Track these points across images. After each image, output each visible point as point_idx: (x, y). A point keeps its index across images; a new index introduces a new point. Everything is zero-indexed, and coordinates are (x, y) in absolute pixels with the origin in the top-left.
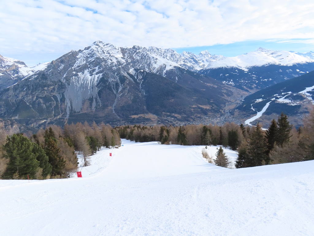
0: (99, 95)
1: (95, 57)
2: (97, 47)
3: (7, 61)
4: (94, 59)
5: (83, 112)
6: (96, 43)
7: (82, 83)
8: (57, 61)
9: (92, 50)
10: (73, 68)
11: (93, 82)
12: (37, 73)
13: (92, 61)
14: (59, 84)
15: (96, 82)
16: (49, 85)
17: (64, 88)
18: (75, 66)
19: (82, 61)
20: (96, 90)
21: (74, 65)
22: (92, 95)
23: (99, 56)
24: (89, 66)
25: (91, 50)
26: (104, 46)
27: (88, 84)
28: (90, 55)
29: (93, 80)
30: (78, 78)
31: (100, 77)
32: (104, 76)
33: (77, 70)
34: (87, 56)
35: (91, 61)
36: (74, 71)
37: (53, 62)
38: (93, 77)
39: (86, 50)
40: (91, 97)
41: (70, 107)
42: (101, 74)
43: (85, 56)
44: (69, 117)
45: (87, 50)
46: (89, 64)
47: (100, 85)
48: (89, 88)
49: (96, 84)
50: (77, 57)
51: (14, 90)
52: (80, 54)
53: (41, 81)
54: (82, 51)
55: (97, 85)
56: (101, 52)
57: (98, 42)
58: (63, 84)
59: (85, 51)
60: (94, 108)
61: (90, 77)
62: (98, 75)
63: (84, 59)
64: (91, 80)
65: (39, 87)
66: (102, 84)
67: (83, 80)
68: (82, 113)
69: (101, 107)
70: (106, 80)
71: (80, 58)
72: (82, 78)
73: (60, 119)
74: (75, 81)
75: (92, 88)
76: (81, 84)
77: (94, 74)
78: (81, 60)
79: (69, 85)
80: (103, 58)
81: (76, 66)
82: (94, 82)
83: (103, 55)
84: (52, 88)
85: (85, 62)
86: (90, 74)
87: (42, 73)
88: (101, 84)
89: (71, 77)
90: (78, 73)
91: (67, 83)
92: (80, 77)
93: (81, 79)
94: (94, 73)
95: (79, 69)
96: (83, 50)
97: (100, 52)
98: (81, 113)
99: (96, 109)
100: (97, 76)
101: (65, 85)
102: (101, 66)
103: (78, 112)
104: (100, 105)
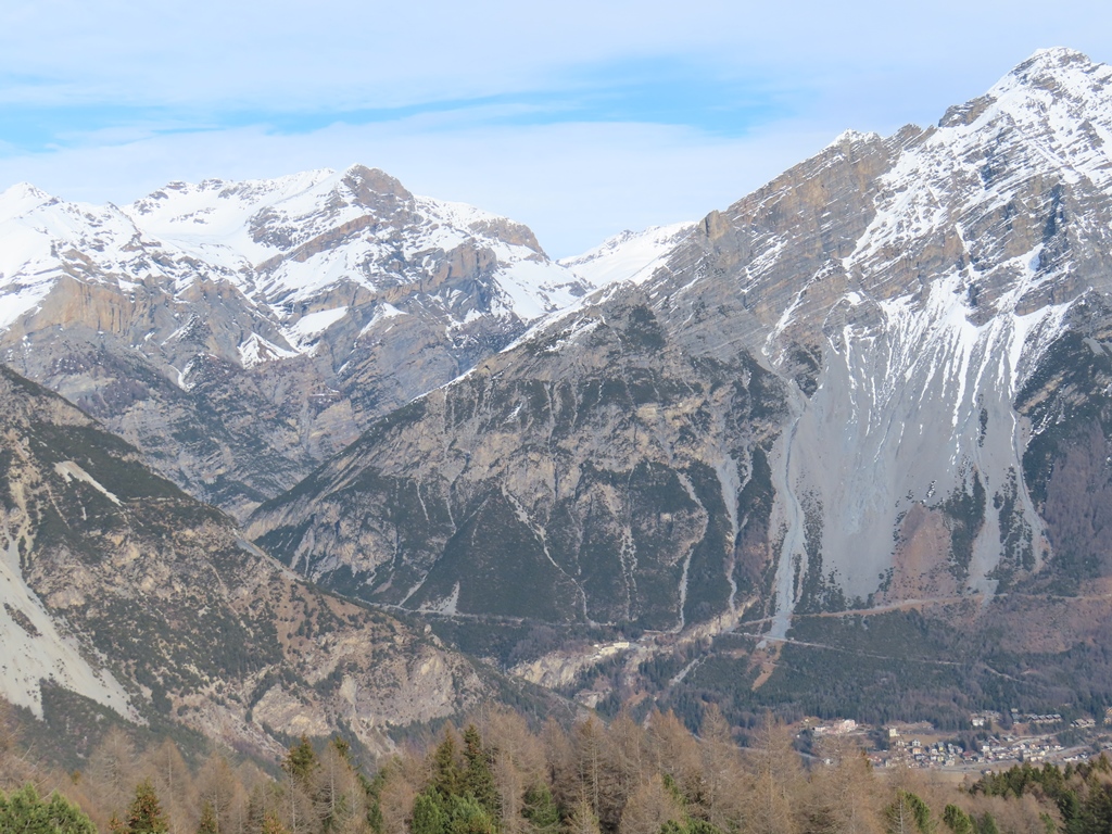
0: (1030, 477)
1: (1023, 173)
2: (1044, 97)
3: (435, 221)
4: (1008, 197)
5: (894, 606)
6: (1032, 72)
7: (908, 375)
8: (736, 211)
9: (1003, 124)
10: (847, 263)
11: (992, 368)
12: (603, 300)
13: (993, 207)
14: (737, 384)
15: (1014, 376)
16: (672, 390)
17: (770, 411)
18: (868, 246)
19: (920, 210)
20: (1014, 436)
21: (860, 243)
22: (976, 477)
23: (1052, 169)
24: (967, 246)
25: (991, 124)
26: (1096, 89)
27: (953, 385)
28: (984, 162)
29: (996, 354)
30: (881, 338)
31: (1050, 334)
32: (1084, 329)
33: (875, 281)
34: (961, 172)
35: (986, 205)
36: (858, 283)
37: (713, 222)
38: (993, 335)
39: (955, 123)
40: (970, 492)
41: (805, 558)
42: (1059, 310)
43: (942, 174)
44: (789, 634)
45: (961, 129)
46: (971, 235)
47: (1042, 396)
48: (955, 421)
49: (1013, 389)
50: (885, 178)
51: (453, 417)
52: (909, 160)
53: (622, 361)
54: (921, 139)
55: (1023, 396)
56: (1074, 137)
57: (1055, 62)
58: (766, 383)
59: (944, 135)
60: (989, 576)
61: (969, 336)
62: (1036, 317)
63: (937, 193)
64: (976, 357)
65: (605, 402)
66: (1061, 385)
67: (913, 354)
68: (887, 614)
69: (1045, 573)
70: (1101, 358)
71: (902, 189)
72: (908, 341)
73: (722, 641)
74: (855, 359)
75: (984, 420)
76: (901, 381)
77: (1000, 306)
78: (913, 203)
79: (809, 394)
80: (1084, 181)
81: (870, 252)
82: (1001, 368)
83: (1087, 155)
84: (688, 409)
85: (937, 219)
86: (970, 311)
87: (633, 302)
88: (1051, 386)
89: (827, 331)
90: (884, 305)
91: (798, 378)
92: (893, 334)
93: (898, 349)
94: (1008, 299)
95: (888, 271)
96: (931, 131)
97: (1061, 139)
98: (879, 609)
99: (999, 591)
100: (1023, 325)
101: (777, 392)
102: (1066, 246)
103: (858, 604)
104: (1037, 554)
